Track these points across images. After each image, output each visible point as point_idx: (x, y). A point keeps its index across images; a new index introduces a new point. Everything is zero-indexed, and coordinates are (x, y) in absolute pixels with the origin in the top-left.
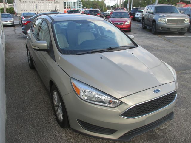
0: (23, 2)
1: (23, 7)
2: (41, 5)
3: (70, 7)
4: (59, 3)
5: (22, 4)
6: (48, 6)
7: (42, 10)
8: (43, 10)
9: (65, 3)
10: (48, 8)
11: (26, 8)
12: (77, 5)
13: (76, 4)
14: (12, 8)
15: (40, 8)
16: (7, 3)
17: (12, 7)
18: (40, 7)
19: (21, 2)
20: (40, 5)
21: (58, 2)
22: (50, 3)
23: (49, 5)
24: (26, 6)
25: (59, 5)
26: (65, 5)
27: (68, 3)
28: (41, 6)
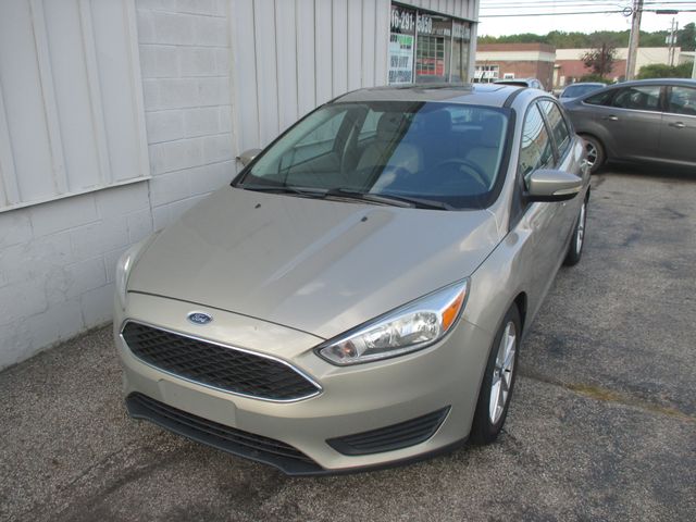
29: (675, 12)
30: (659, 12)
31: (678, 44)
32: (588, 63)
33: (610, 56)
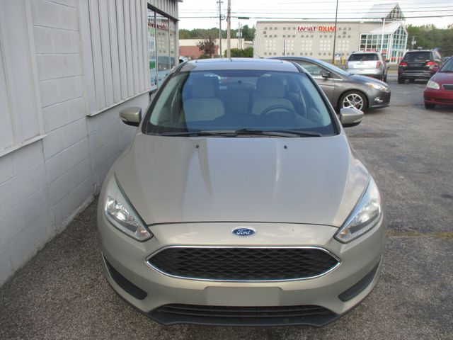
0: (271, 36)
1: (269, 46)
2: (307, 41)
3: (374, 47)
4: (349, 37)
5: (267, 41)
6: (322, 45)
7: (306, 54)
8: (309, 54)
9: (364, 36)
10: (321, 49)
11: (274, 49)
12: (394, 42)
13: (391, 39)
14: (250, 48)
15: (303, 49)
16: (243, 39)
17: (251, 46)
18: (305, 47)
19: (266, 36)
20: (305, 43)
21: (347, 35)
22: (328, 36)
23: (325, 42)
24: (274, 45)
25: (348, 42)
26: (364, 42)
27: (370, 36)
28: (307, 45)
29: (248, 18)
30: (239, 18)
31: (243, 37)
32: (201, 48)
33: (213, 44)
